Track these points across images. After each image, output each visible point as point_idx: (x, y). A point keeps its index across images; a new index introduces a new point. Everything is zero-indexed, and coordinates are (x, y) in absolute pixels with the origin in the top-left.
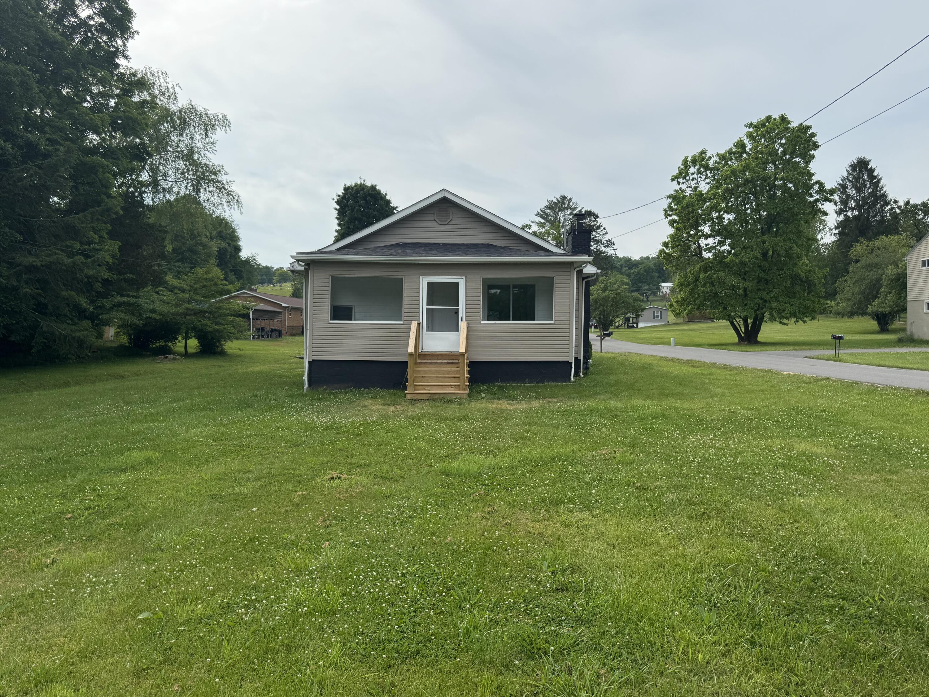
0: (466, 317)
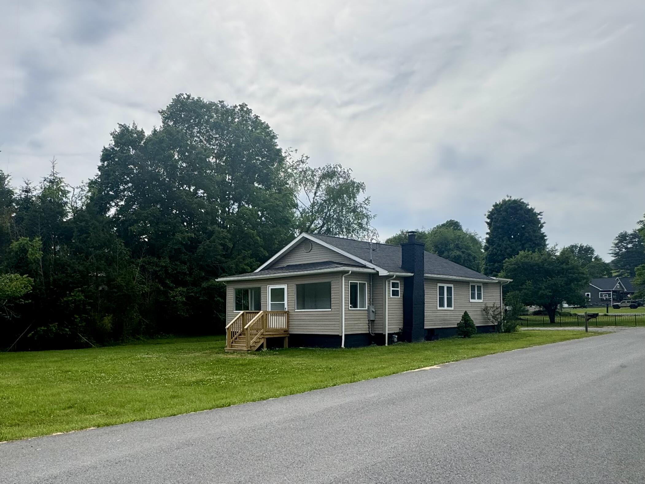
0: (288, 308)
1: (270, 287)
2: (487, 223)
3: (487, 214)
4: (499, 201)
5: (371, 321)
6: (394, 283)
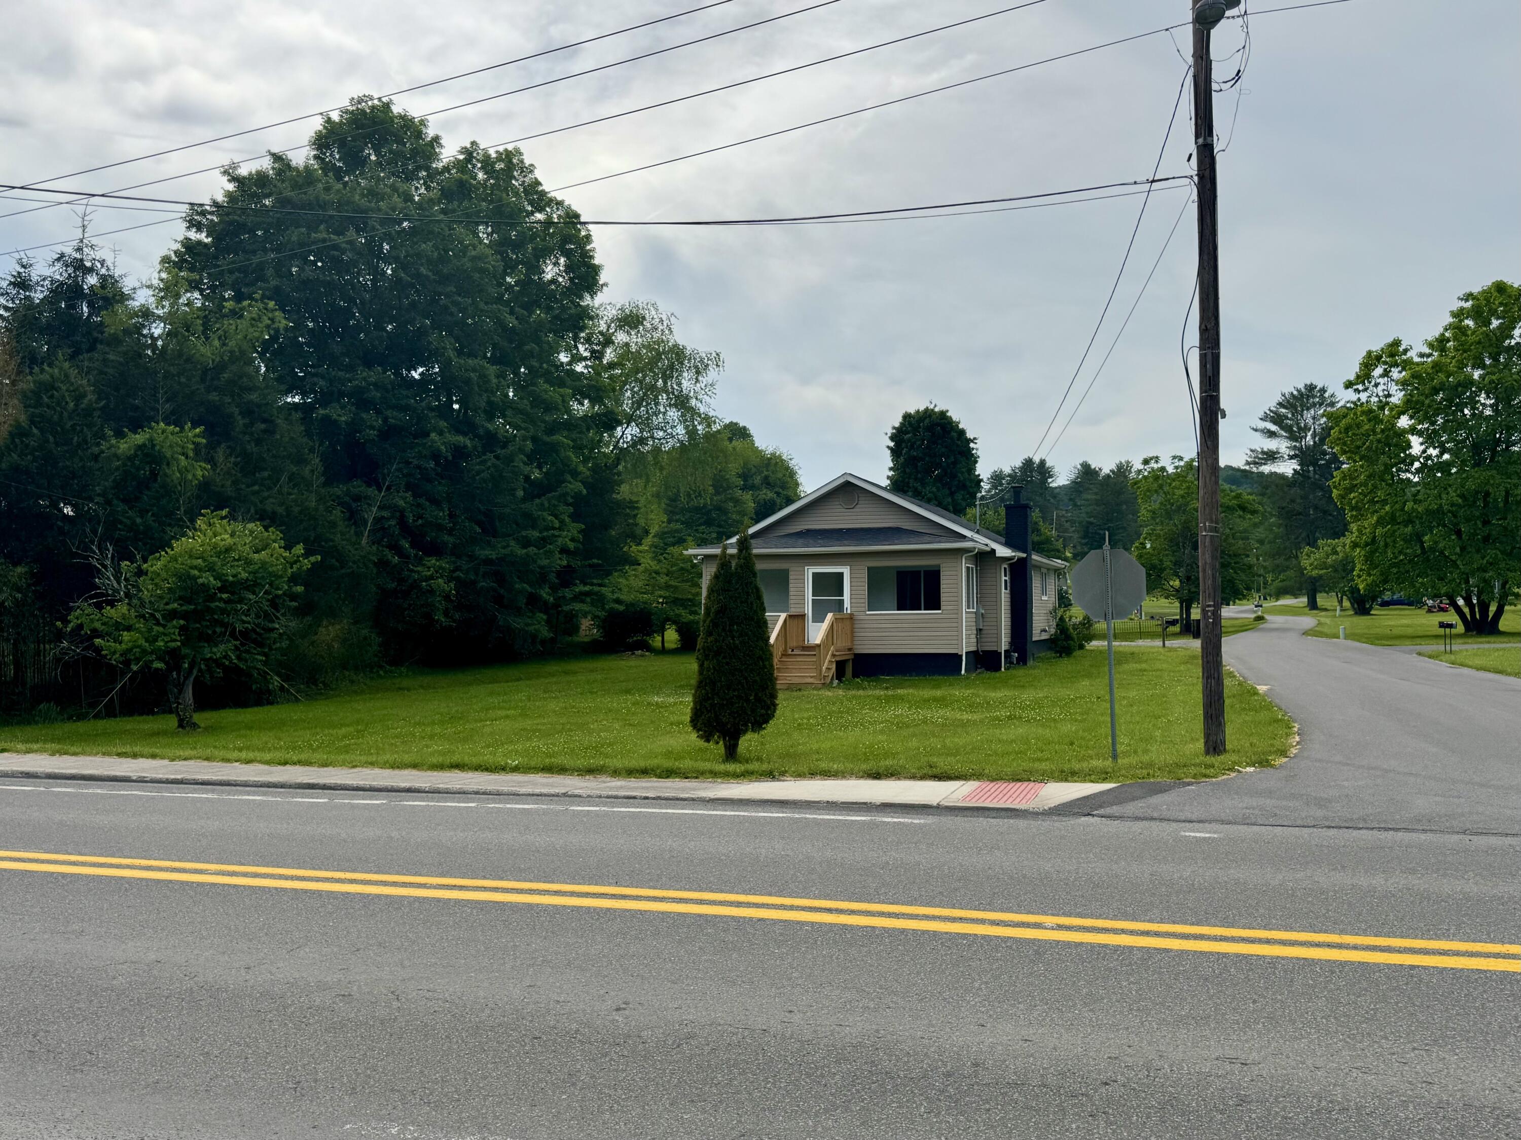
0: (851, 608)
1: (811, 571)
2: (888, 447)
3: (890, 431)
4: (915, 408)
5: (979, 631)
6: (1005, 569)
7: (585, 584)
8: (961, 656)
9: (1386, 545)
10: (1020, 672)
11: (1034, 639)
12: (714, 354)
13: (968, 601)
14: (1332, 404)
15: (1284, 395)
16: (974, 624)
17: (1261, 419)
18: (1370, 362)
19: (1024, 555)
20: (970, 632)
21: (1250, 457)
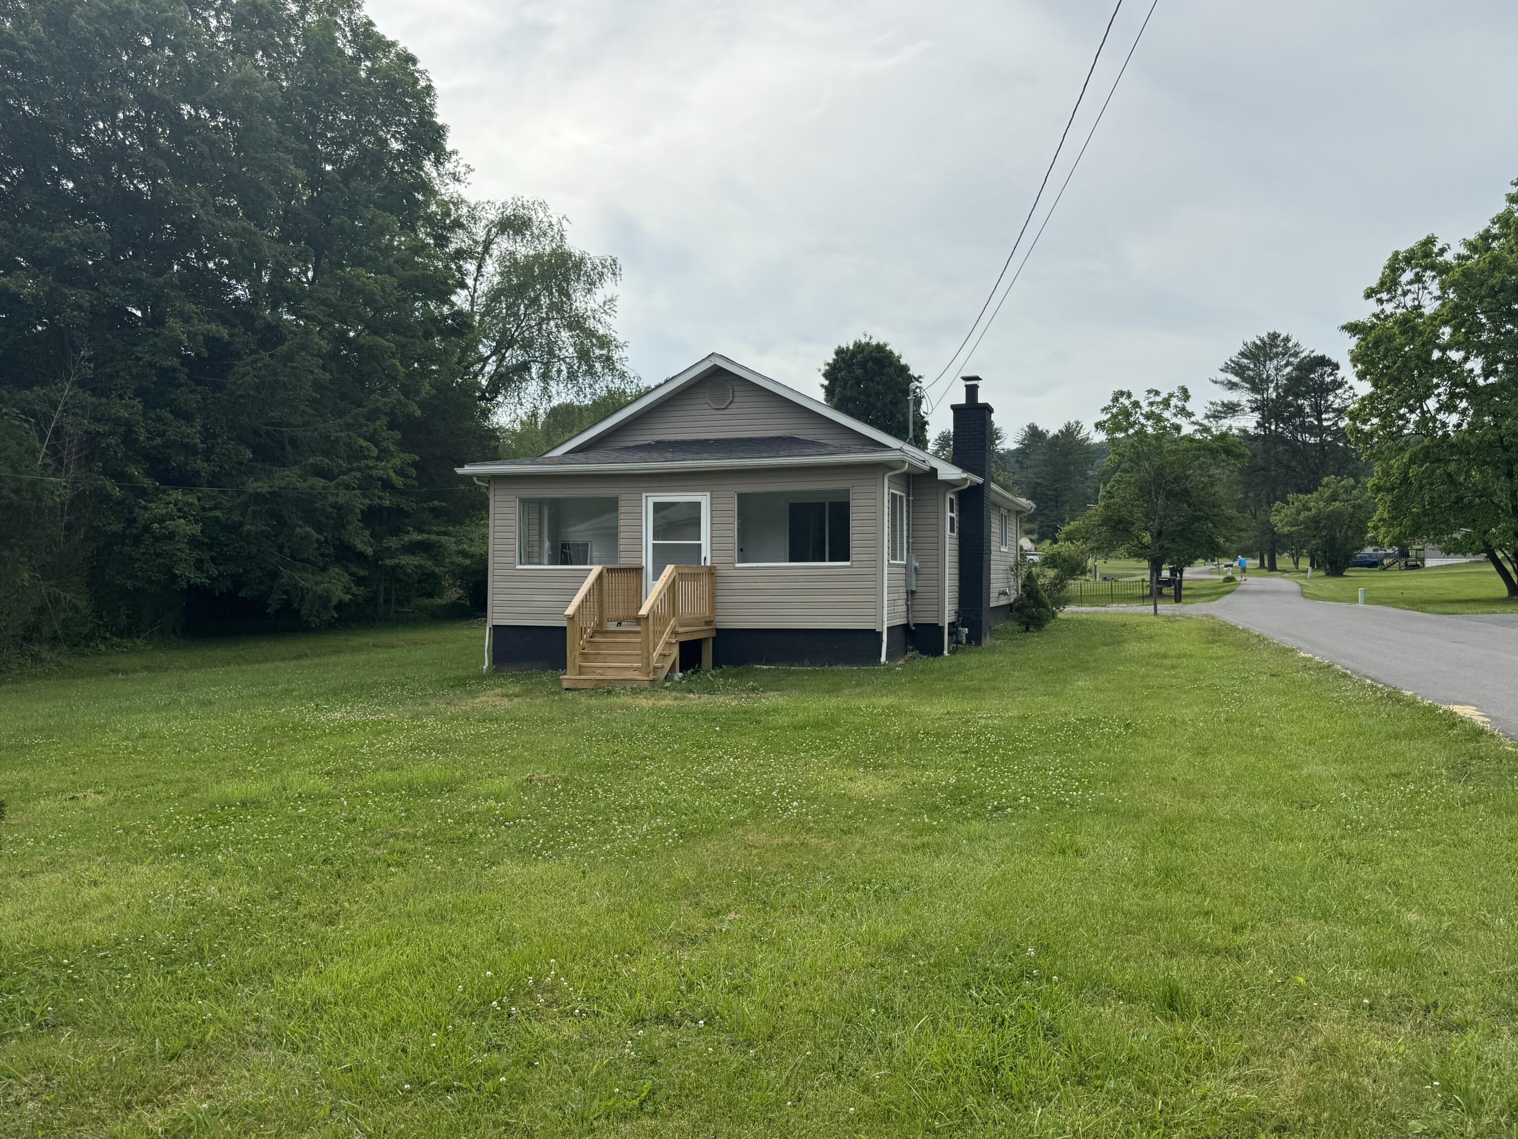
0: (712, 557)
1: (650, 499)
2: (822, 386)
3: (824, 368)
4: (848, 342)
5: (911, 594)
6: (951, 500)
7: (421, 531)
8: (880, 634)
9: (1421, 488)
10: (971, 659)
11: (992, 605)
12: (609, 261)
13: (894, 550)
14: (1296, 355)
15: (1245, 345)
16: (902, 583)
17: (1222, 370)
18: (1395, 267)
19: (980, 480)
20: (896, 596)
21: (1210, 410)
